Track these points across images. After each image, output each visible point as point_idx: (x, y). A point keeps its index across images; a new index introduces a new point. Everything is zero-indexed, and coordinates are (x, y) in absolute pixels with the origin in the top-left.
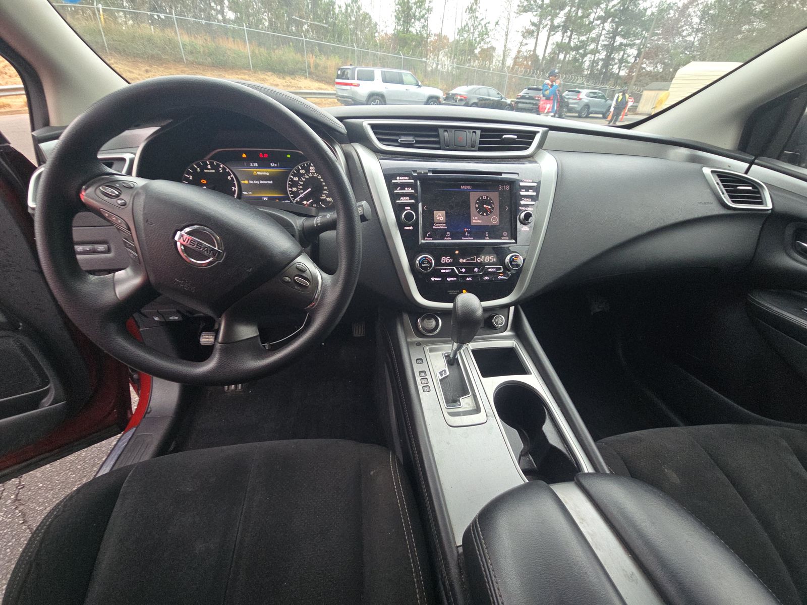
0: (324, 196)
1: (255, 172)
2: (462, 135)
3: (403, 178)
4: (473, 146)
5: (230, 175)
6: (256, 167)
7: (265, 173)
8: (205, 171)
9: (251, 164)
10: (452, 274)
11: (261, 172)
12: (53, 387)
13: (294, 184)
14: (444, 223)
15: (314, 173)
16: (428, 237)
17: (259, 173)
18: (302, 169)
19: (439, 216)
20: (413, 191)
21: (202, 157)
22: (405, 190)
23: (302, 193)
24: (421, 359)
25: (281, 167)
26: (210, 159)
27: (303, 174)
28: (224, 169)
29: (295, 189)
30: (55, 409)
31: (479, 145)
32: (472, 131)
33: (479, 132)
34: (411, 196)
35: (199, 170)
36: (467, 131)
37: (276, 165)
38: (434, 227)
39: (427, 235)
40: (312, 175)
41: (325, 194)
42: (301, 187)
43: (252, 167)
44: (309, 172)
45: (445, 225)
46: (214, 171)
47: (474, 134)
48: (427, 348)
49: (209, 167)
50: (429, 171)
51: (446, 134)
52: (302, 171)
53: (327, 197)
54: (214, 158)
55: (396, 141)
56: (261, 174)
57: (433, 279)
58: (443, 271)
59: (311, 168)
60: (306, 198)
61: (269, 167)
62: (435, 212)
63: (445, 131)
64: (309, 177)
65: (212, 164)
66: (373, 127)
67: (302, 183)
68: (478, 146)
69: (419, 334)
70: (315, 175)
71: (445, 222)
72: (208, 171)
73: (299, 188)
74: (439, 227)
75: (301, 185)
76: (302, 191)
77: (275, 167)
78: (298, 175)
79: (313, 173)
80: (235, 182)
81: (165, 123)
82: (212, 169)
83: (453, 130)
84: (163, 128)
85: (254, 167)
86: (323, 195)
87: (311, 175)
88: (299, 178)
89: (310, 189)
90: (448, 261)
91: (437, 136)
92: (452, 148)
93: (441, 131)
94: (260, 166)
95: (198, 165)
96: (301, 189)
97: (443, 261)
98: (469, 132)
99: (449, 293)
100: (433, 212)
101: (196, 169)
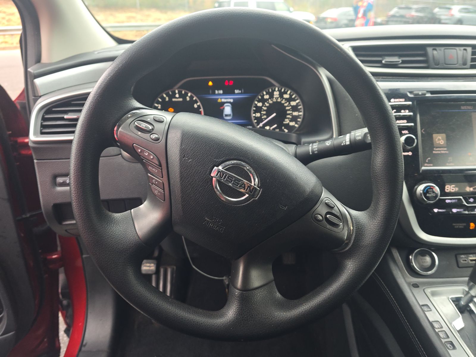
0: (287, 121)
1: (220, 99)
2: (452, 52)
3: (397, 100)
4: (465, 64)
5: (197, 102)
6: (220, 94)
8: (174, 100)
9: (217, 92)
10: (459, 205)
12: (6, 317)
13: (259, 110)
14: (445, 147)
16: (428, 163)
18: (266, 94)
19: (439, 140)
20: (411, 114)
21: (171, 86)
22: (401, 112)
23: (265, 119)
24: (427, 305)
25: (245, 93)
26: (178, 88)
27: (267, 100)
28: (191, 97)
29: (258, 115)
30: (5, 339)
31: (472, 62)
32: (462, 48)
33: (469, 50)
34: (408, 119)
35: (167, 99)
36: (457, 48)
37: (240, 92)
38: (434, 152)
39: (427, 161)
41: (288, 118)
42: (264, 113)
43: (217, 94)
44: (273, 97)
45: (446, 149)
46: (181, 100)
47: (465, 51)
48: (428, 291)
49: (177, 96)
50: (428, 92)
51: (435, 52)
52: (267, 97)
53: (291, 121)
54: (182, 87)
55: (380, 62)
57: (436, 210)
58: (447, 201)
59: (275, 93)
60: (270, 123)
61: (233, 93)
62: (434, 135)
63: (434, 49)
64: (273, 102)
65: (180, 93)
66: (354, 49)
67: (265, 108)
68: (469, 63)
69: (413, 272)
70: (279, 100)
71: (445, 145)
72: (176, 100)
73: (262, 113)
74: (439, 152)
75: (264, 110)
76: (265, 117)
78: (263, 101)
79: (277, 98)
80: (202, 110)
82: (179, 97)
83: (443, 48)
87: (275, 100)
88: (263, 104)
89: (274, 115)
90: (453, 190)
91: (425, 55)
92: (442, 67)
93: (429, 50)
94: (224, 93)
95: (168, 95)
96: (264, 115)
97: (447, 190)
98: (460, 50)
99: (454, 226)
100: (432, 135)
101: (165, 98)
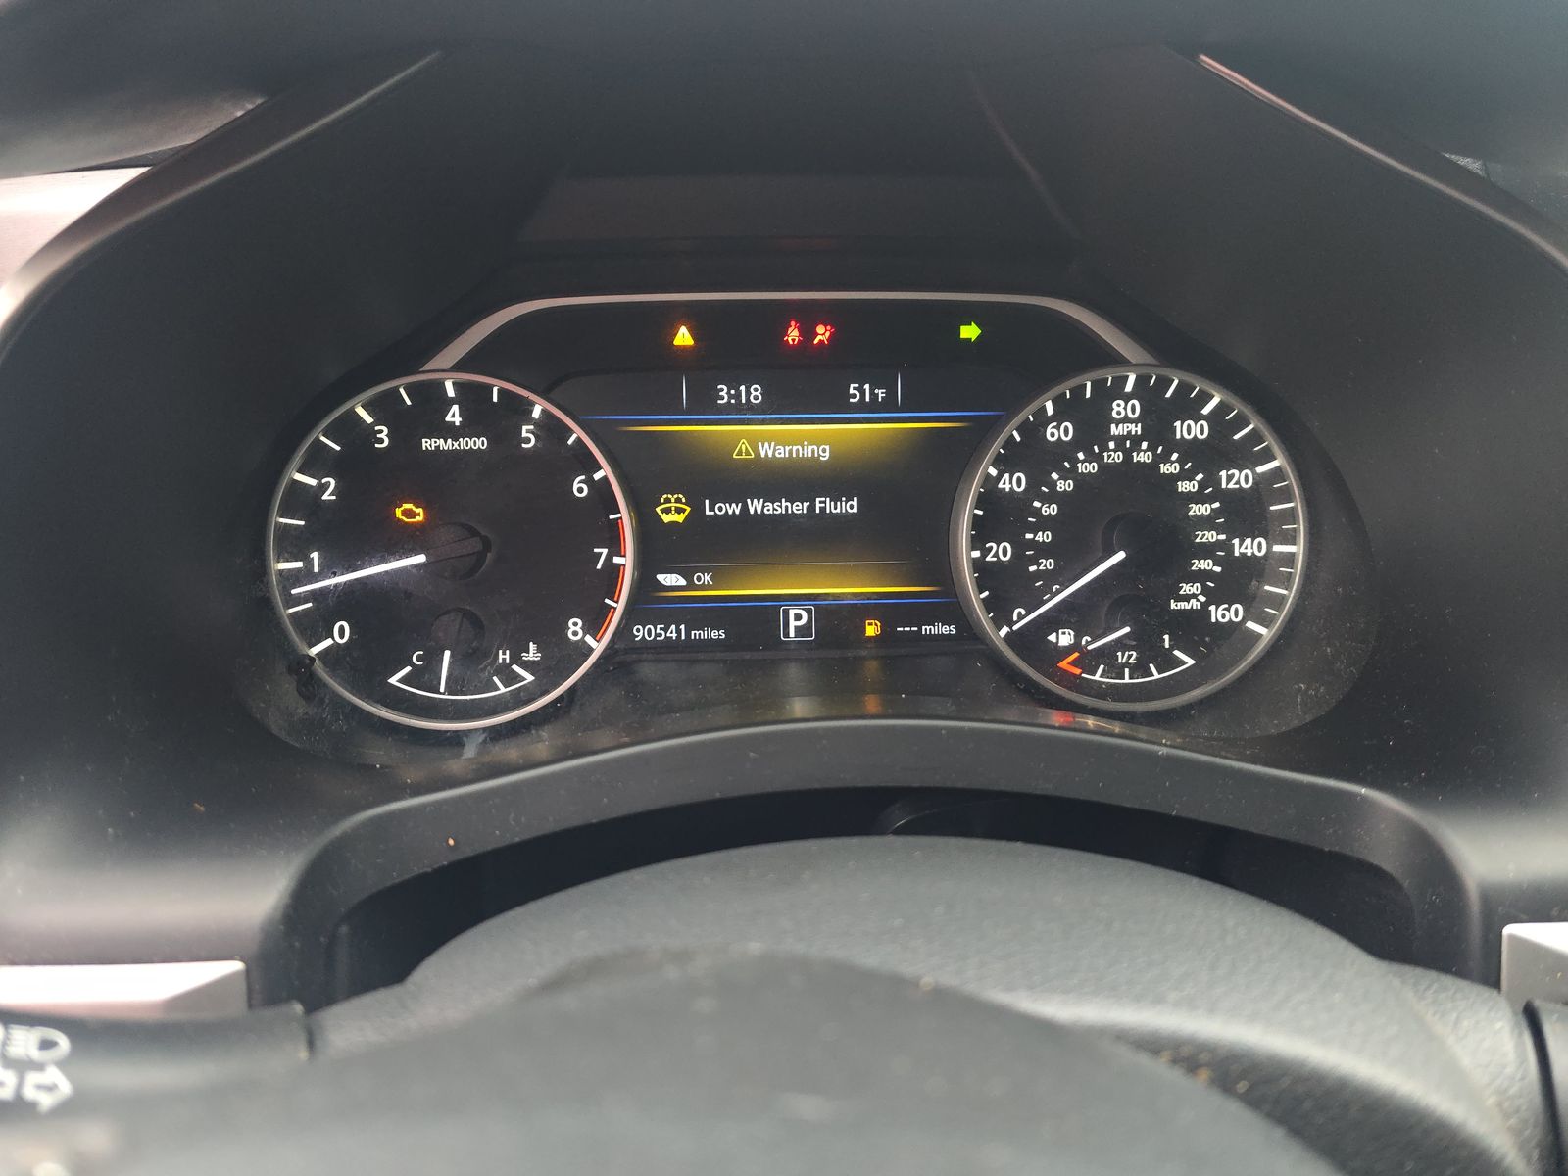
0: (1191, 597)
1: (744, 445)
5: (591, 465)
6: (750, 408)
7: (808, 451)
8: (428, 444)
9: (724, 390)
11: (782, 440)
13: (1002, 517)
15: (1136, 441)
17: (766, 450)
18: (1059, 417)
21: (412, 352)
23: (1049, 577)
25: (915, 403)
26: (458, 367)
27: (1065, 451)
28: (550, 429)
29: (1001, 551)
35: (384, 438)
37: (882, 394)
40: (1118, 457)
41: (1202, 576)
42: (1045, 538)
43: (727, 408)
44: (1103, 437)
46: (480, 443)
49: (455, 416)
52: (1059, 433)
53: (1215, 597)
54: (485, 359)
56: (782, 452)
59: (1118, 408)
60: (1082, 614)
61: (838, 407)
64: (1103, 467)
65: (472, 398)
67: (1050, 510)
70: (1144, 457)
72: (446, 445)
73: (1033, 543)
75: (1044, 523)
76: (1052, 566)
77: (874, 405)
78: (1032, 455)
79: (1127, 444)
80: (624, 515)
81: (186, 134)
82: (470, 430)
84: (164, 173)
85: (739, 408)
86: (1187, 589)
87: (1113, 456)
88: (1038, 478)
89: (1117, 556)
94: (778, 406)
95: (386, 409)
96: (1043, 550)
101: (370, 434)
